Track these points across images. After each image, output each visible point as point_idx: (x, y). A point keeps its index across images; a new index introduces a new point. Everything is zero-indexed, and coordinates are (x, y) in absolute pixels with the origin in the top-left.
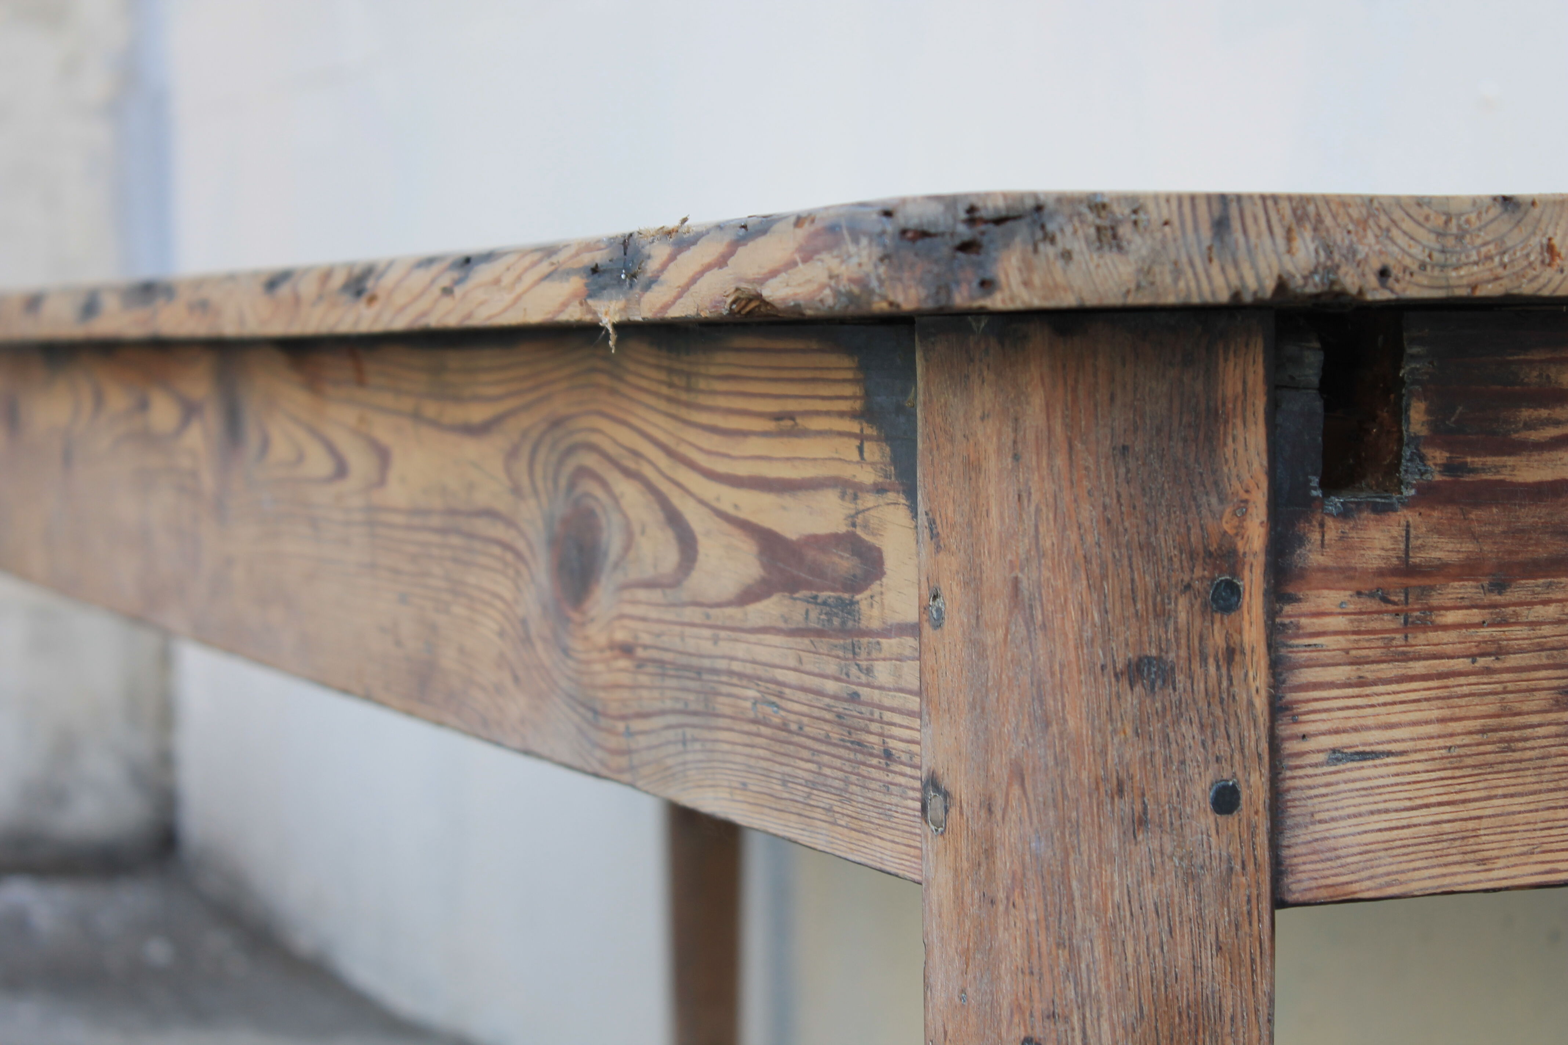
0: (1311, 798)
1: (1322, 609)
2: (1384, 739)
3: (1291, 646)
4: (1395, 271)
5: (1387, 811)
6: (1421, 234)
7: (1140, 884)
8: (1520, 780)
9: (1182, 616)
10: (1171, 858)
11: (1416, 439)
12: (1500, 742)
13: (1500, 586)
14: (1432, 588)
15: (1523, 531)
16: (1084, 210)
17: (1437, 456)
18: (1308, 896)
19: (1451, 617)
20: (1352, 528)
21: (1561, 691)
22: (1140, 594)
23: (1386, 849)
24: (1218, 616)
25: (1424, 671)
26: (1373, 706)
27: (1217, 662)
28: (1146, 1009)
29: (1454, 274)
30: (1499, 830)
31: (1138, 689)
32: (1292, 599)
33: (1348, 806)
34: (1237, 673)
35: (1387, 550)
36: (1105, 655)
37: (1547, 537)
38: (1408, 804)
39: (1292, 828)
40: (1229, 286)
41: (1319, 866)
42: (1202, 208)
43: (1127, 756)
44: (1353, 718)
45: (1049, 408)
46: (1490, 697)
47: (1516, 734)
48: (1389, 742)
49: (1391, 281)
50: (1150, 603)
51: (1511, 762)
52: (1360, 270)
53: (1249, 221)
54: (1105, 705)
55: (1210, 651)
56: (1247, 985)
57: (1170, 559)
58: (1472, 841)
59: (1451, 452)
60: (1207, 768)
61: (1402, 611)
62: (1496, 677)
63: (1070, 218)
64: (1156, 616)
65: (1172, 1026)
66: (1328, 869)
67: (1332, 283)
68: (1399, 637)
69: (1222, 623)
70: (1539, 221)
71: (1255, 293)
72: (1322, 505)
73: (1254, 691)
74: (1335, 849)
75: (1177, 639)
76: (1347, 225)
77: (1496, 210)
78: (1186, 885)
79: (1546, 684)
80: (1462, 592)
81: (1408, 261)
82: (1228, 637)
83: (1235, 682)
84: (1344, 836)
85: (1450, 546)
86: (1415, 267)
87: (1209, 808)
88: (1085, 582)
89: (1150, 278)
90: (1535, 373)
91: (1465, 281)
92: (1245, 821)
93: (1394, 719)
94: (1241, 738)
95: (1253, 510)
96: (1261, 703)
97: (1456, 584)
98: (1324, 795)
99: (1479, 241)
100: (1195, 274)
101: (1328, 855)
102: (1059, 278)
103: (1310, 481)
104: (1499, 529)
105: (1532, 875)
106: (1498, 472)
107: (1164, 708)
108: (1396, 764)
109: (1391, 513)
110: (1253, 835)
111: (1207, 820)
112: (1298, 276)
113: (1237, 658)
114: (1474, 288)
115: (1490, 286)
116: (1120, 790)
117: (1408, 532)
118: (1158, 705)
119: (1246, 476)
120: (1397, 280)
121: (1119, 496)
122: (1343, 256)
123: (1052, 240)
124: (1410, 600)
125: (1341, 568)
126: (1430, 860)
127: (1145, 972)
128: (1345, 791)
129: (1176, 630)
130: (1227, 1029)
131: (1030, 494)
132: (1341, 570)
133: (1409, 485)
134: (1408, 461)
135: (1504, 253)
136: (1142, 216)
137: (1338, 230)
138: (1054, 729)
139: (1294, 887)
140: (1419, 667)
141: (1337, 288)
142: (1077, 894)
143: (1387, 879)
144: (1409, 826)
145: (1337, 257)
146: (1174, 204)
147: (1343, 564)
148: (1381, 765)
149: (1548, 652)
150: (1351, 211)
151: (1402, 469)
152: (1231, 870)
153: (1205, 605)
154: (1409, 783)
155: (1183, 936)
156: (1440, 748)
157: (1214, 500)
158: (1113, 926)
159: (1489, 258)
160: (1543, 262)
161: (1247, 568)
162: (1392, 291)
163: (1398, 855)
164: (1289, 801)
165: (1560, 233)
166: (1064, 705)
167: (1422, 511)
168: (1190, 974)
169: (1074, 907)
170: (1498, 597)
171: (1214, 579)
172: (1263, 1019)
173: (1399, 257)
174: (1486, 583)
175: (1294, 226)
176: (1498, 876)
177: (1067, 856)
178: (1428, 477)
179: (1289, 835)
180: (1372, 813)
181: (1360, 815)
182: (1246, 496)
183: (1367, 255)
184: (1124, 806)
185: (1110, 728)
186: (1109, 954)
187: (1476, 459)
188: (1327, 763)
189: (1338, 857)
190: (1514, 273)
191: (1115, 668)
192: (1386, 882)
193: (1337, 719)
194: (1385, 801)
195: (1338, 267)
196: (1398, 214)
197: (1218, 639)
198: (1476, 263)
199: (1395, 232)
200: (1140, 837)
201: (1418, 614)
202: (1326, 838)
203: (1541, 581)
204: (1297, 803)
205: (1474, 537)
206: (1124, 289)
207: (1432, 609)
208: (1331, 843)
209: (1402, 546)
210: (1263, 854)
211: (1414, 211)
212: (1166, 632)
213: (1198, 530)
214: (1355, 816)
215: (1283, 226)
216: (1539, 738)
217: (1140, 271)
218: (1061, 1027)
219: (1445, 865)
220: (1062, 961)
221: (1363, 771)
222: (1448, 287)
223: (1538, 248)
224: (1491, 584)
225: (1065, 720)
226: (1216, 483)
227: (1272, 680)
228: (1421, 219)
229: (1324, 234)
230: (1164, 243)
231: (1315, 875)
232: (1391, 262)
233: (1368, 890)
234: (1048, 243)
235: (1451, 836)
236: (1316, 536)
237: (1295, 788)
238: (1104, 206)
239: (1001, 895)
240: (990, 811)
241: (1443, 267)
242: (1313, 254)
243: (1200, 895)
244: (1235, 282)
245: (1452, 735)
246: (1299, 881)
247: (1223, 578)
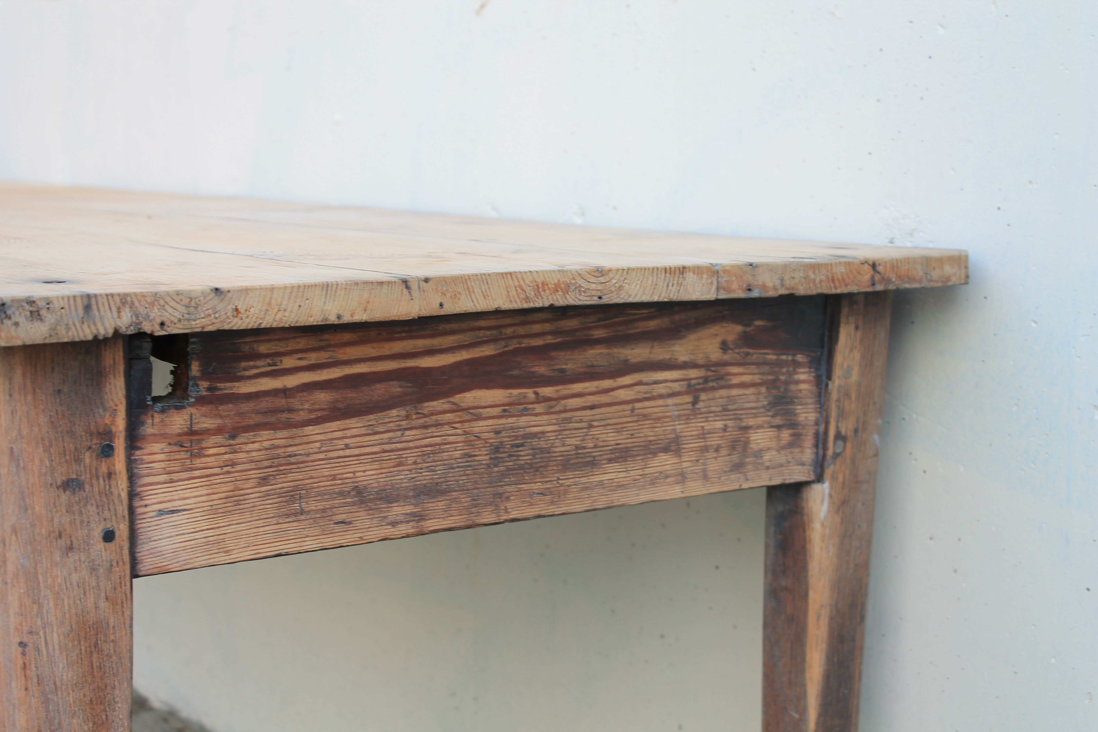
0: (149, 531)
1: (153, 452)
2: (182, 504)
3: (139, 468)
4: (167, 323)
5: (184, 534)
6: (178, 307)
7: (70, 575)
8: (243, 517)
9: (87, 461)
10: (84, 563)
11: (194, 378)
12: (234, 502)
13: (233, 437)
14: (203, 440)
15: (242, 413)
16: (25, 305)
17: (204, 384)
18: (149, 572)
19: (211, 451)
20: (166, 417)
21: (260, 479)
22: (68, 453)
23: (183, 550)
24: (103, 459)
25: (199, 475)
26: (177, 491)
27: (104, 478)
28: (74, 626)
29: (194, 323)
30: (234, 538)
31: (68, 492)
32: (139, 448)
33: (166, 533)
34: (113, 483)
35: (181, 425)
36: (52, 479)
37: (254, 415)
38: (193, 530)
39: (141, 544)
40: (92, 332)
41: (154, 559)
42: (79, 301)
43: (63, 521)
44: (168, 496)
45: (24, 375)
46: (230, 483)
47: (241, 498)
48: (184, 505)
49: (165, 327)
50: (72, 456)
51: (239, 510)
52: (151, 324)
53: (101, 306)
54: (52, 500)
55: (100, 474)
56: (120, 613)
57: (81, 437)
58: (222, 543)
59: (210, 382)
60: (100, 524)
61: (189, 450)
62: (232, 475)
63: (18, 308)
64: (75, 461)
65: (86, 633)
66: (157, 560)
67: (140, 329)
68: (188, 462)
69: (106, 462)
70: (231, 299)
71: (104, 335)
72: (152, 408)
73: (121, 490)
74: (161, 552)
75: (85, 470)
76: (145, 305)
77: (213, 295)
78: (91, 573)
79: (254, 476)
80: (216, 441)
81: (173, 319)
82: (109, 468)
83: (112, 487)
84: (165, 546)
85: (211, 422)
86: (176, 321)
87: (101, 540)
88: (42, 449)
89: (56, 332)
90: (248, 347)
91: (198, 326)
92: (118, 545)
93: (186, 495)
94: (115, 510)
95: (119, 414)
96: (124, 495)
97: (213, 437)
98: (155, 530)
99: (205, 309)
100: (76, 329)
101: (158, 554)
102: (13, 334)
103: (147, 398)
104: (233, 413)
105: (249, 555)
106: (232, 390)
107: (80, 500)
108: (188, 514)
109: (183, 409)
110: (122, 550)
111: (101, 545)
112: (123, 327)
113: (113, 476)
114: (203, 328)
115: (210, 327)
116: (60, 536)
117: (191, 417)
118: (77, 499)
119: (115, 399)
120: (168, 327)
121: (57, 411)
122: (144, 318)
123: (10, 318)
124: (193, 445)
125: (161, 434)
126: (203, 553)
127: (73, 611)
128: (165, 527)
129: (85, 466)
130: (111, 632)
131: (16, 411)
132: (162, 435)
133: (192, 397)
134: (192, 387)
135: (216, 313)
136: (51, 306)
137: (141, 307)
138: (30, 512)
139: (142, 569)
140: (197, 473)
141: (142, 331)
142: (41, 581)
143: (184, 562)
144: (194, 540)
145: (141, 319)
146: (66, 300)
147: (162, 432)
148: (181, 515)
149: (255, 463)
150: (147, 299)
151: (189, 390)
152: (112, 565)
153: (98, 455)
154: (193, 522)
155: (90, 595)
156: (207, 506)
157: (101, 411)
158: (58, 593)
159: (209, 315)
160: (233, 316)
161: (117, 438)
162: (166, 331)
163: (189, 552)
164: (140, 533)
165: (240, 303)
166: (33, 501)
167: (197, 407)
168: (94, 610)
169: (40, 586)
170: (233, 442)
171: (101, 444)
172: (127, 626)
173: (169, 317)
174: (227, 436)
175: (121, 307)
176: (234, 556)
177: (36, 565)
178: (200, 393)
179: (139, 548)
180: (177, 535)
181: (172, 537)
182: (116, 408)
183: (154, 317)
184: (63, 542)
185: (55, 510)
186: (56, 605)
187: (221, 385)
188: (157, 516)
189: (162, 555)
190: (220, 321)
191: (56, 484)
192: (184, 563)
193: (160, 498)
194: (183, 530)
195: (141, 322)
196: (168, 299)
197: (104, 468)
198: (203, 318)
199: (167, 307)
200: (70, 555)
201: (196, 451)
202: (157, 547)
203: (252, 434)
204: (143, 534)
205: (221, 417)
206: (44, 337)
207: (203, 448)
208: (159, 549)
209: (189, 423)
210: (127, 557)
211: (175, 297)
212: (80, 468)
213: (94, 424)
214: (170, 537)
215: (116, 307)
216: (251, 499)
217: (51, 329)
218: (35, 637)
219: (210, 554)
220: (35, 610)
221: (173, 518)
222: (192, 328)
223: (231, 310)
224: (229, 437)
225: (34, 508)
226: (102, 403)
227: (129, 484)
228: (178, 301)
229: (135, 309)
230: (61, 316)
231: (152, 563)
232: (165, 319)
233: (176, 567)
234: (8, 319)
235: (213, 542)
236: (150, 421)
237: (142, 528)
238: (34, 302)
239: (9, 581)
240: (4, 545)
241: (189, 320)
242: (130, 318)
243: (98, 577)
244: (95, 331)
245: (212, 500)
246: (145, 566)
247: (105, 443)
